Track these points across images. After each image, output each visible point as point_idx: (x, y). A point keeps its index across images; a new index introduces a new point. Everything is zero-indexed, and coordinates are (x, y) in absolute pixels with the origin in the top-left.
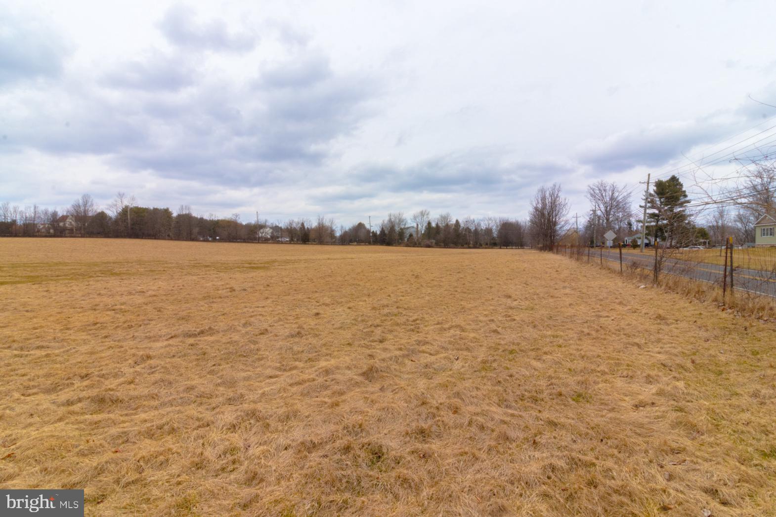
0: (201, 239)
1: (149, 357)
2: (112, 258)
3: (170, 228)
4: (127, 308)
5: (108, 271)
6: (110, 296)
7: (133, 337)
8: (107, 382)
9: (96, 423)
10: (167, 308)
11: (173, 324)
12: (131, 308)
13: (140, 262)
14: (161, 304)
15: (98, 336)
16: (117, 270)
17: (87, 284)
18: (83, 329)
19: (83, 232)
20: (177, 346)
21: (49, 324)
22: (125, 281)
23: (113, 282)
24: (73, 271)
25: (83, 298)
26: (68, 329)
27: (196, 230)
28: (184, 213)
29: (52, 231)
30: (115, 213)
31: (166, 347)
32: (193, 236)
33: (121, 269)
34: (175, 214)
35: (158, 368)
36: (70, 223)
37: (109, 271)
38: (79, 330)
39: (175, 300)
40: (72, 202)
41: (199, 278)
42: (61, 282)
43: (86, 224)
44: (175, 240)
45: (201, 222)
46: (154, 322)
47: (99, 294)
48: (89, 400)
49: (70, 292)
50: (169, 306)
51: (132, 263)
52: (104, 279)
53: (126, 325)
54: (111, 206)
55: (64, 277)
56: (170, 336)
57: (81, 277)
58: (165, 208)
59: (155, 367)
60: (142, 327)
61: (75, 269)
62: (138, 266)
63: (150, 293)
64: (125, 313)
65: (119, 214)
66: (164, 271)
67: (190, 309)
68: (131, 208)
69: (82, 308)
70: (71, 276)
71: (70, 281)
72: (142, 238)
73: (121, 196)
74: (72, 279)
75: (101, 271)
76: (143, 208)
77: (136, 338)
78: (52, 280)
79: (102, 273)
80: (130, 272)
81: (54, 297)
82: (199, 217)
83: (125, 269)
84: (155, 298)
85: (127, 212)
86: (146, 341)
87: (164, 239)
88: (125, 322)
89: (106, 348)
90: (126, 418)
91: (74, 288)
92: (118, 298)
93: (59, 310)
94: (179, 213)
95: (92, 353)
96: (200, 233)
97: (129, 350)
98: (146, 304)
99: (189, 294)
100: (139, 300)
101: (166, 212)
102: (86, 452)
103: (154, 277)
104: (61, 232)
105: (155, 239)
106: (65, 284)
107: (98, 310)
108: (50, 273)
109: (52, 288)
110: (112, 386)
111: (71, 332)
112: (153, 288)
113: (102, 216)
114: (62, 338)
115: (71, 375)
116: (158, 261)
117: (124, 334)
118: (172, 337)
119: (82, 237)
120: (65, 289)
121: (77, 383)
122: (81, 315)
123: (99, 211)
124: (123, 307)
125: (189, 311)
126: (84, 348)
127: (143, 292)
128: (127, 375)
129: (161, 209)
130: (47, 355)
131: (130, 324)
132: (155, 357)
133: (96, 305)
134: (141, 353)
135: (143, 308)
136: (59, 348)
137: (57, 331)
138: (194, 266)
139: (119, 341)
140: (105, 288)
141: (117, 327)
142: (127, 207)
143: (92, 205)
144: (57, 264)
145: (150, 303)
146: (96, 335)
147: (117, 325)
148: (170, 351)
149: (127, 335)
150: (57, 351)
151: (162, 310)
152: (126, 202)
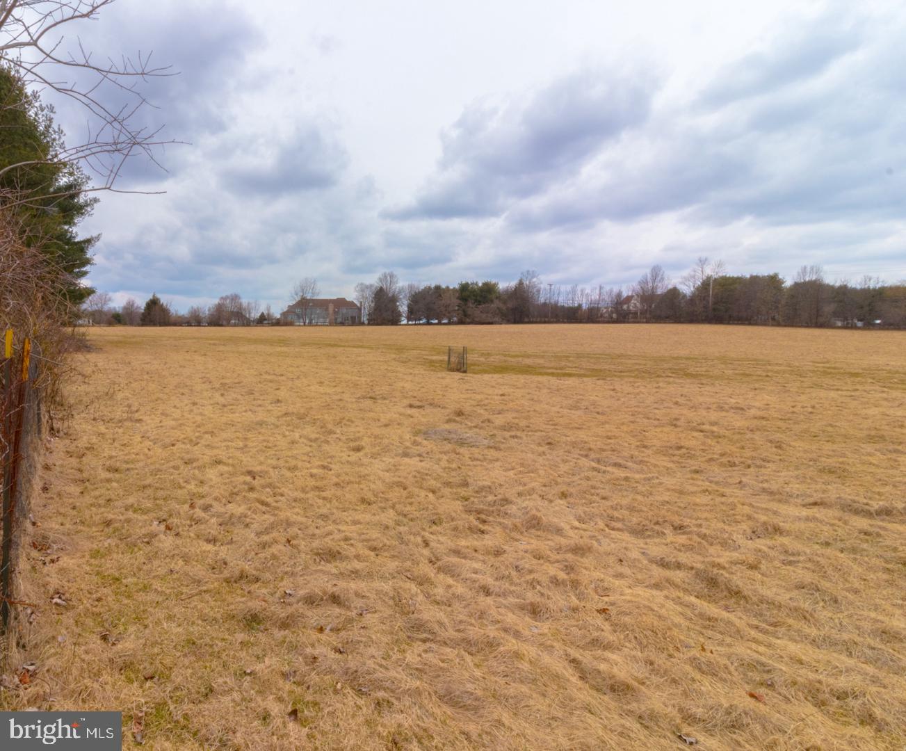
0: (839, 324)
1: (777, 530)
2: (684, 352)
3: (777, 307)
4: (722, 432)
5: (680, 369)
6: (692, 407)
7: (740, 482)
8: (712, 550)
9: (709, 619)
10: (792, 444)
11: (811, 478)
12: (727, 433)
13: (724, 360)
14: (779, 435)
15: (684, 467)
16: (691, 370)
17: (657, 385)
18: (664, 451)
19: (648, 316)
20: (832, 525)
21: (623, 435)
22: (708, 388)
23: (690, 387)
24: (637, 367)
25: (656, 406)
26: (645, 447)
27: (828, 309)
28: (807, 280)
29: (614, 316)
30: (692, 289)
31: (807, 519)
32: (821, 320)
33: (698, 369)
34: (788, 283)
35: (801, 558)
36: (635, 305)
37: (682, 370)
38: (658, 452)
39: (805, 431)
40: (639, 278)
41: (842, 396)
42: (626, 379)
43: (653, 306)
44: (785, 326)
45: (842, 294)
46: (772, 466)
47: (676, 403)
48: (694, 572)
49: (638, 394)
50: (795, 440)
51: (713, 360)
52: (677, 381)
53: (724, 460)
54: (687, 279)
55: (628, 374)
56: (811, 500)
57: (646, 375)
58: (772, 273)
59: (793, 554)
60: (752, 469)
61: (640, 364)
62: (723, 366)
63: (753, 412)
64: (720, 440)
65: (697, 289)
66: (767, 376)
67: (844, 455)
68: (715, 279)
69: (658, 420)
70: (636, 373)
71: (636, 380)
72: (729, 324)
73: (702, 262)
74: (636, 377)
75: (670, 369)
76: (733, 277)
77: (744, 486)
78: (615, 376)
79: (673, 373)
80: (711, 373)
81: (623, 399)
82: (838, 284)
83: (704, 369)
84: (764, 423)
85: (709, 285)
86: (765, 497)
87: (764, 324)
88: (722, 455)
89: (700, 489)
90: (760, 636)
91: (642, 389)
92: (704, 413)
93: (631, 418)
94: (798, 281)
95: (681, 493)
96: (836, 314)
97: (739, 506)
98: (751, 431)
99: (831, 425)
100: (739, 422)
101: (774, 281)
102: (704, 667)
103: (752, 386)
104: (624, 317)
105: (750, 324)
106: (630, 382)
107: (680, 426)
108: (613, 367)
109: (618, 388)
110: (721, 561)
111: (649, 452)
112: (757, 404)
113: (674, 292)
114: (640, 458)
115: (661, 520)
116: (755, 360)
117: (725, 475)
118: (815, 504)
119: (647, 322)
120: (631, 389)
121: (670, 536)
122: (658, 430)
123: (670, 287)
124: (715, 429)
125: (841, 460)
126: (669, 481)
127: (742, 409)
128: (743, 550)
129: (764, 277)
130: (626, 479)
131: (731, 459)
132: (788, 533)
133: (676, 419)
134: (763, 518)
135: (747, 437)
136: (638, 472)
137: (633, 446)
138: (825, 373)
139: (717, 483)
140: (682, 395)
141: (711, 460)
142: (709, 278)
143: (663, 279)
144: (619, 356)
145: (758, 429)
146: (683, 465)
147: (710, 456)
148: (817, 530)
149: (730, 477)
150: (637, 476)
151: (784, 446)
152: (710, 271)
